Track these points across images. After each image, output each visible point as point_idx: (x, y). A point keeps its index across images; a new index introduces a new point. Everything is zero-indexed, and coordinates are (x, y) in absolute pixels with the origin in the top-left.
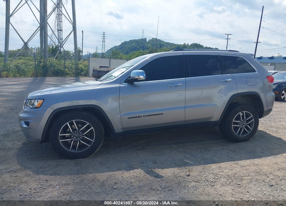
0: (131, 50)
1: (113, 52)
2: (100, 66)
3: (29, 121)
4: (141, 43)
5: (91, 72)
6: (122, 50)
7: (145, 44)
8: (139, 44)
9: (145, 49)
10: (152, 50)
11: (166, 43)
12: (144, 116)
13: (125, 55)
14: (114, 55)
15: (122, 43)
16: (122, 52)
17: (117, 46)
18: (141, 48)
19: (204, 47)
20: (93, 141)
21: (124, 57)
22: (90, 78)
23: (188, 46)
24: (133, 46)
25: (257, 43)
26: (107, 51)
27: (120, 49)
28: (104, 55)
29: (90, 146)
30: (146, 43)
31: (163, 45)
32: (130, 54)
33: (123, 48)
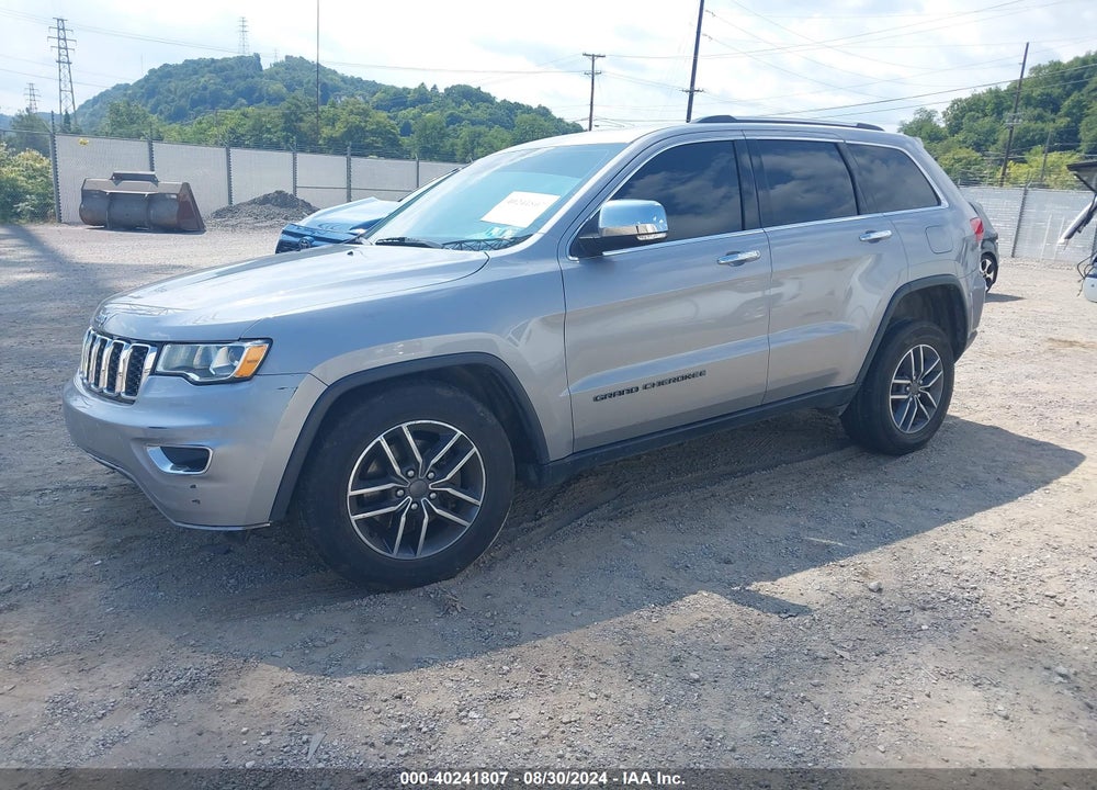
0: (194, 104)
1: (116, 111)
2: (114, 175)
3: (205, 444)
4: (239, 77)
5: (71, 202)
6: (152, 101)
7: (257, 79)
8: (227, 79)
9: (260, 100)
10: (298, 107)
11: (344, 79)
12: (645, 387)
13: (176, 126)
14: (120, 125)
15: (152, 72)
16: (153, 111)
17: (127, 86)
18: (240, 94)
19: (498, 101)
20: (480, 503)
21: (174, 134)
22: (70, 228)
23: (437, 94)
24: (205, 88)
25: (692, 92)
26: (82, 107)
27: (142, 96)
28: (72, 122)
29: (468, 524)
30: (261, 76)
31: (336, 89)
32: (200, 123)
33: (159, 93)
